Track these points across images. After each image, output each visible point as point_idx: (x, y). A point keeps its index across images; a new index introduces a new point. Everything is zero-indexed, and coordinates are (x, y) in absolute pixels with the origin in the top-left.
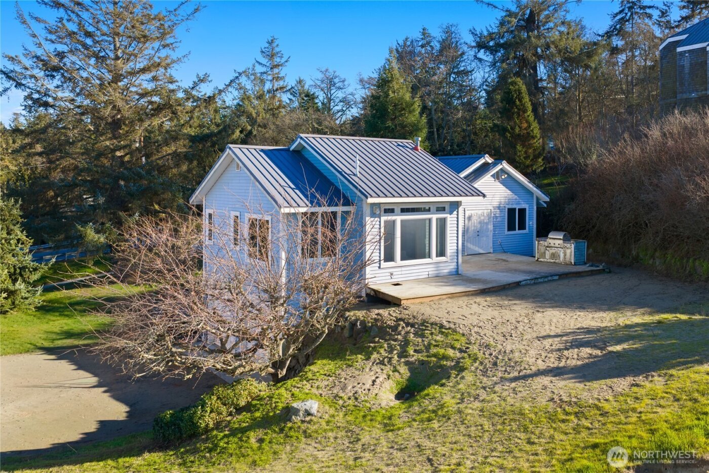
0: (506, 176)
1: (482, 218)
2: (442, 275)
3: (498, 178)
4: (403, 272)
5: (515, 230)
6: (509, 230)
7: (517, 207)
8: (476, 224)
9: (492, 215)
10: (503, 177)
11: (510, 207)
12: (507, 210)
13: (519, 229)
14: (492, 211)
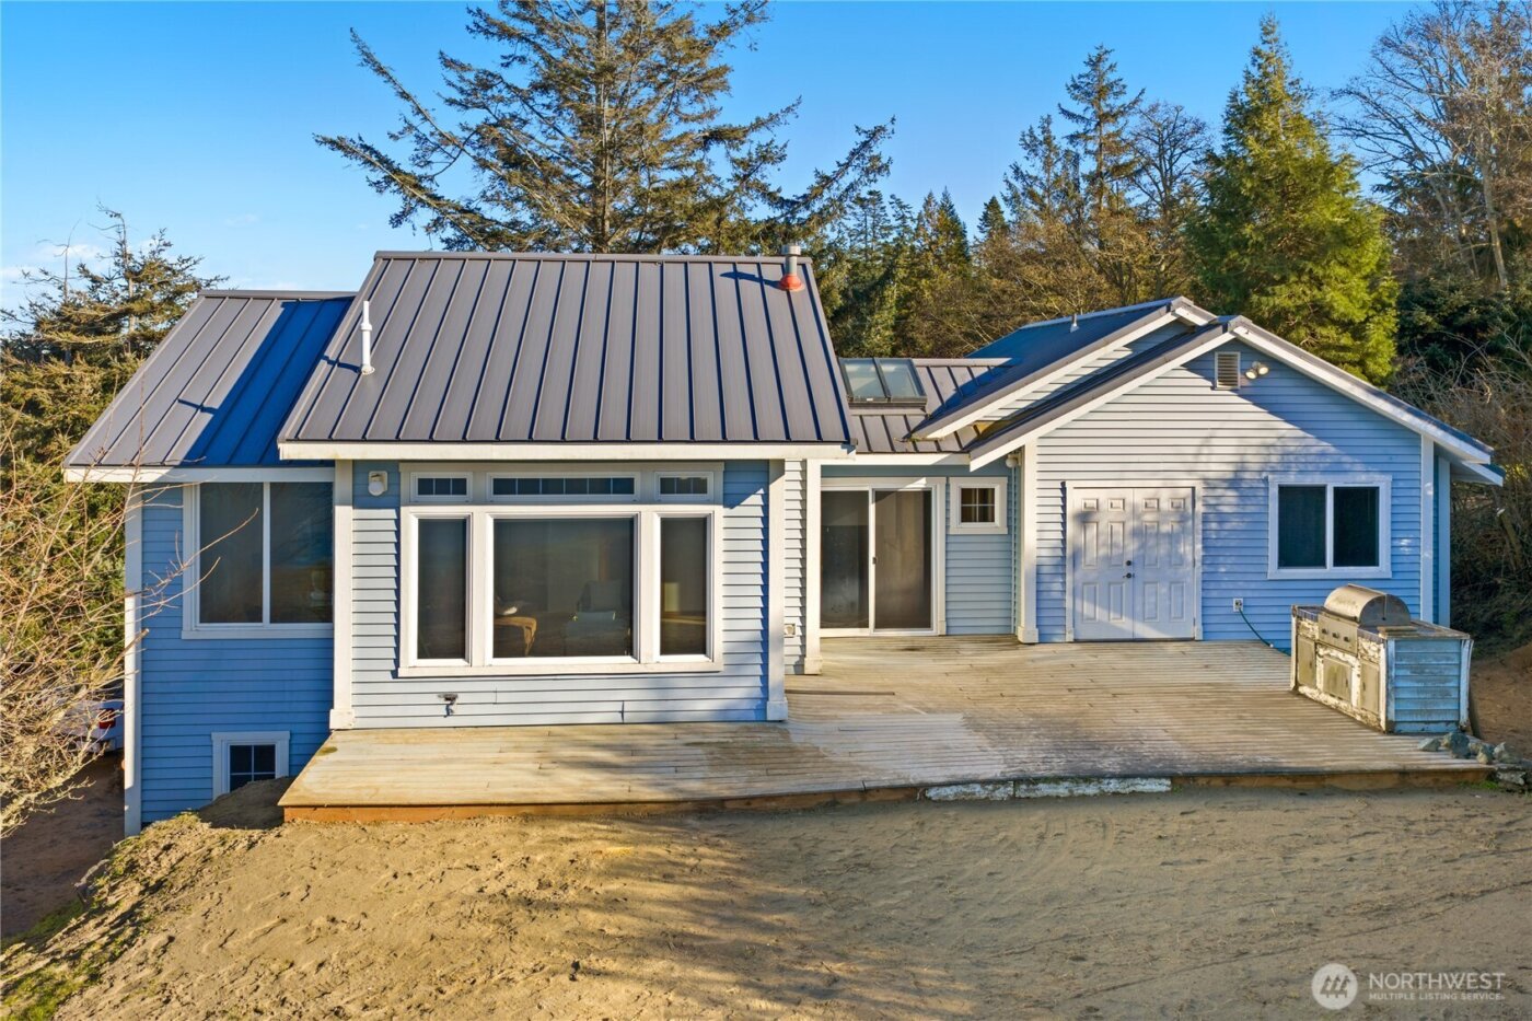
0: (1263, 370)
1: (1149, 517)
2: (680, 717)
3: (1228, 379)
4: (502, 698)
5: (1321, 563)
6: (1285, 560)
7: (1331, 483)
8: (1119, 539)
9: (1200, 508)
10: (1251, 375)
11: (1292, 480)
12: (1274, 491)
13: (1338, 562)
14: (1200, 492)
